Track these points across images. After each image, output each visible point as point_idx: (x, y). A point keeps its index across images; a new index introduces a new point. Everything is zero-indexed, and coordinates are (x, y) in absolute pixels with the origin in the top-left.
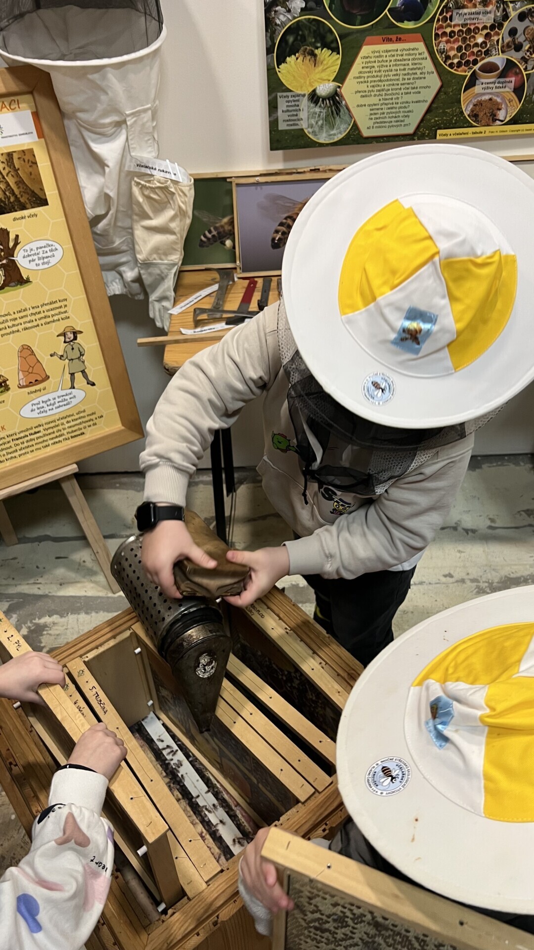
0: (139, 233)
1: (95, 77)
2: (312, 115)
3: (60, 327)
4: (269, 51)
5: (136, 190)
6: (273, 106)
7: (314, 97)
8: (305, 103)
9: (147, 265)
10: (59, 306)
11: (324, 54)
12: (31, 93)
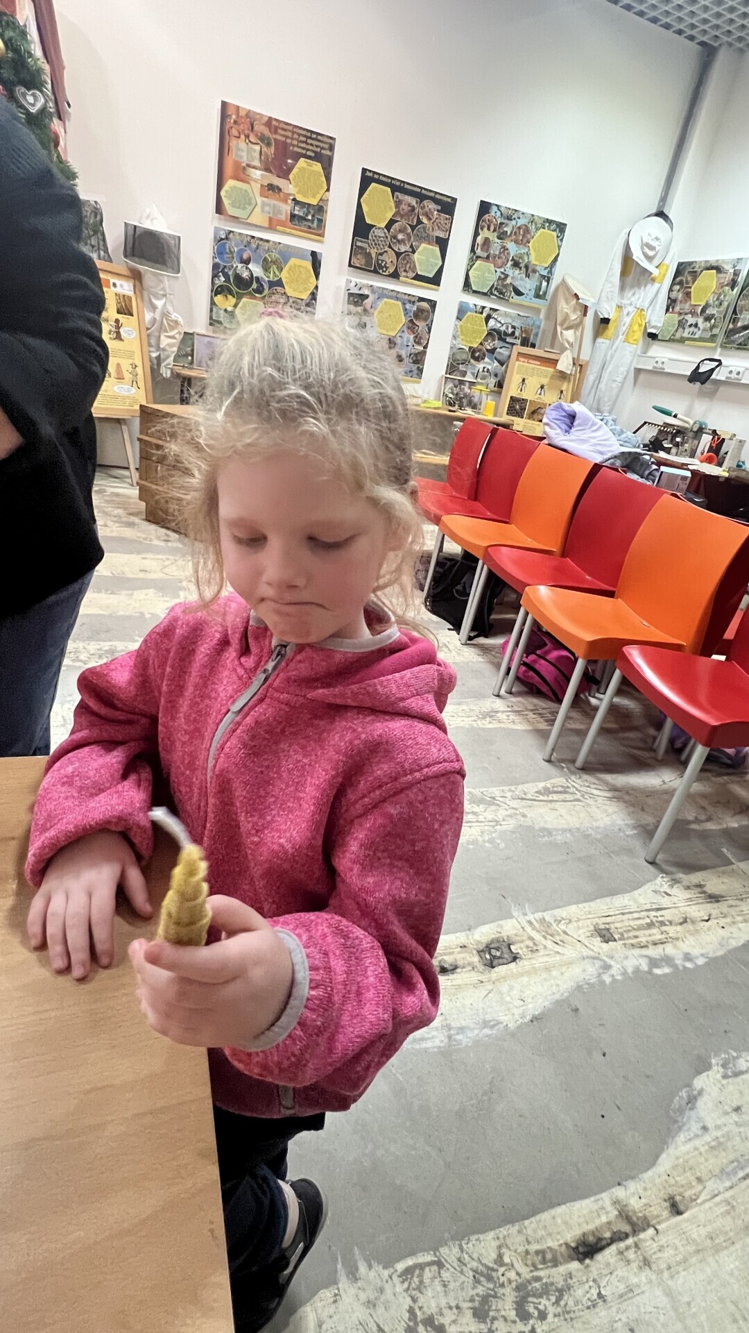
0: (162, 337)
1: (160, 277)
2: (224, 317)
3: (131, 361)
4: (212, 291)
5: (165, 321)
6: (211, 310)
7: (226, 310)
8: (222, 312)
9: (164, 350)
10: (131, 355)
11: (230, 297)
12: (134, 279)
